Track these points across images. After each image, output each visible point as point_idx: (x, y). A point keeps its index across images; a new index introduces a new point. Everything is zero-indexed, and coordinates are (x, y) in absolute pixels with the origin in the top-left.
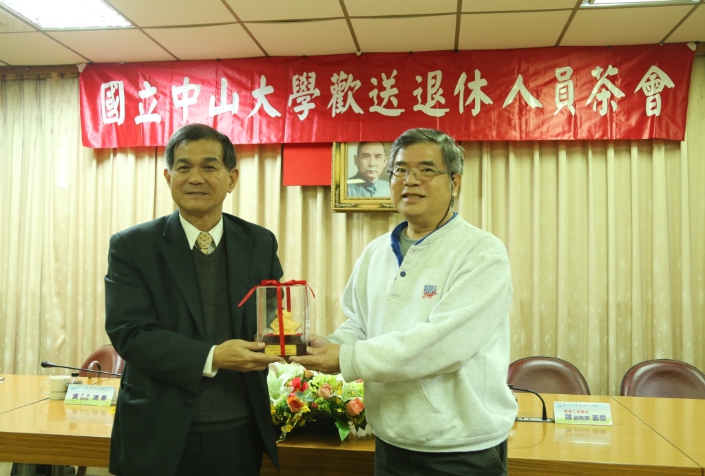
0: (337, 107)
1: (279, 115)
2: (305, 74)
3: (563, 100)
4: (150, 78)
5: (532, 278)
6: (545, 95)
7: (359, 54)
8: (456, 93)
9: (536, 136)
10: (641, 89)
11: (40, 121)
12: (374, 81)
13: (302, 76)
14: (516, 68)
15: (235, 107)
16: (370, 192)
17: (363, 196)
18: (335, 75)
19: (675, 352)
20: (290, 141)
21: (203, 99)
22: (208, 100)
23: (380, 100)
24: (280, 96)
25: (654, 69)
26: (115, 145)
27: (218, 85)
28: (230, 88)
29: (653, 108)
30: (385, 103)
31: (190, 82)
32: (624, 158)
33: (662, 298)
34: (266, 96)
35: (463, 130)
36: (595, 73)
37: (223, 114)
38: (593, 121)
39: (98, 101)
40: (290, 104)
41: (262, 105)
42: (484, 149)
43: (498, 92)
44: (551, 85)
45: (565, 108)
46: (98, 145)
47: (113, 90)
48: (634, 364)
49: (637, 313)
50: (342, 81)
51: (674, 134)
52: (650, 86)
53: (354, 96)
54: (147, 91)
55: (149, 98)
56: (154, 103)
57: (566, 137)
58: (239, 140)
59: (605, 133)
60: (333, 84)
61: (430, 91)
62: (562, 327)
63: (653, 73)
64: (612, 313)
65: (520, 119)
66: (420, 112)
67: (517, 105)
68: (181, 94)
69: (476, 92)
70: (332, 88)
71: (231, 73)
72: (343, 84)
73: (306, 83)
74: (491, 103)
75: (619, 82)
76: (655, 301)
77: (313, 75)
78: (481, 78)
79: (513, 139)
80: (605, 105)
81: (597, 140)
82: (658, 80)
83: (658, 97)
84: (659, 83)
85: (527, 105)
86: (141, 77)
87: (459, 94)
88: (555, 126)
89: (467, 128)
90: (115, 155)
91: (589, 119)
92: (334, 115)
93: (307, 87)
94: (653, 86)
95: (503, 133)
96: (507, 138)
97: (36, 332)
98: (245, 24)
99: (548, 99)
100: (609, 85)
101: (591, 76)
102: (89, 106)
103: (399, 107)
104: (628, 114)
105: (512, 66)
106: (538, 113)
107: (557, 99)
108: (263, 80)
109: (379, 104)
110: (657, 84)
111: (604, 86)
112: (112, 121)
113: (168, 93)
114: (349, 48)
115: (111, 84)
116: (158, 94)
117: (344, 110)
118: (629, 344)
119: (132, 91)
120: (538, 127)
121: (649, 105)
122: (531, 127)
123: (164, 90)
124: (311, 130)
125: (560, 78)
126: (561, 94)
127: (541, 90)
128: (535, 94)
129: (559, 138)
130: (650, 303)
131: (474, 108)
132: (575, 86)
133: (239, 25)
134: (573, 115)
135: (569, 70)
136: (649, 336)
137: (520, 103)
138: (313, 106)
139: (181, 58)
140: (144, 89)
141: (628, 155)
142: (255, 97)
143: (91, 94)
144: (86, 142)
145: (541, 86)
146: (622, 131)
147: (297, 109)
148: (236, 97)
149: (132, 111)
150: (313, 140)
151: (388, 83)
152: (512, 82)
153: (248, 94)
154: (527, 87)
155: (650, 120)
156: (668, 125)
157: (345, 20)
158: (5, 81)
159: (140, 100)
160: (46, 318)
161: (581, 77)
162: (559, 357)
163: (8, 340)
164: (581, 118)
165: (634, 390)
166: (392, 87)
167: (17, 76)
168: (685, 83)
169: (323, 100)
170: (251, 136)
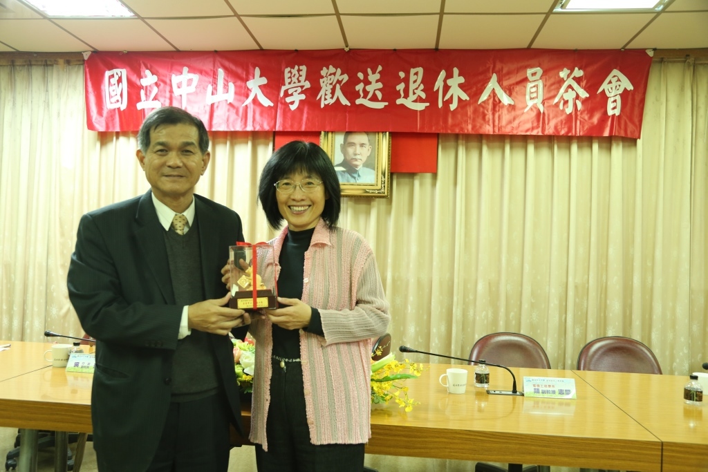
0: (326, 99)
1: (272, 104)
2: (296, 67)
3: (533, 98)
4: (151, 66)
5: (500, 260)
6: (517, 93)
7: (347, 49)
8: (435, 89)
9: (507, 130)
10: (604, 90)
11: (47, 104)
12: (361, 75)
13: (294, 68)
14: (491, 68)
15: (231, 96)
16: (355, 178)
17: (348, 181)
18: (325, 68)
19: (624, 330)
20: (281, 129)
22: (205, 89)
23: (366, 93)
24: (273, 88)
25: (615, 72)
26: (118, 129)
27: (215, 76)
28: (227, 78)
29: (613, 109)
30: (370, 96)
31: (189, 72)
32: (586, 152)
33: (615, 281)
34: (260, 86)
35: (441, 123)
36: (563, 74)
37: (219, 102)
38: (560, 119)
39: (102, 87)
40: (282, 94)
41: (256, 96)
42: (460, 142)
43: (475, 89)
44: (524, 84)
45: (535, 106)
46: (102, 129)
47: (116, 78)
48: (589, 341)
49: (593, 294)
50: (331, 75)
51: (631, 132)
52: (611, 88)
53: (341, 89)
54: (148, 79)
55: (150, 86)
56: (155, 90)
57: (534, 133)
58: (234, 127)
59: (570, 130)
60: (322, 77)
61: (412, 86)
62: (525, 306)
63: (614, 76)
64: (571, 294)
65: (493, 114)
66: (402, 105)
67: (491, 101)
68: (181, 83)
69: (454, 88)
70: (321, 80)
71: (227, 64)
72: (331, 77)
73: (297, 75)
74: (468, 99)
75: (584, 83)
76: (609, 283)
77: (304, 68)
78: (459, 75)
79: (487, 133)
80: (571, 104)
81: (563, 136)
82: (619, 83)
83: (618, 99)
85: (500, 101)
86: (142, 66)
87: (438, 90)
88: (525, 122)
89: (446, 121)
90: (117, 138)
91: (556, 116)
92: (322, 106)
93: (298, 79)
94: (614, 88)
95: (478, 127)
96: (482, 131)
97: (43, 301)
98: (242, 18)
99: (519, 97)
100: (575, 85)
101: (559, 77)
102: (94, 92)
103: (383, 100)
104: (591, 112)
105: (488, 66)
106: (510, 110)
107: (528, 97)
108: (257, 71)
109: (365, 97)
110: (618, 87)
111: (570, 87)
112: (116, 106)
113: (168, 81)
114: (335, 42)
115: (115, 71)
116: (159, 82)
117: (332, 101)
118: (585, 322)
119: (134, 78)
120: (510, 122)
121: (610, 105)
122: (504, 122)
123: (164, 79)
124: (301, 120)
125: (530, 78)
126: (531, 93)
127: (513, 88)
128: (508, 92)
129: (528, 133)
130: (604, 285)
131: (452, 103)
132: (544, 86)
133: (235, 18)
134: (542, 112)
135: (539, 70)
136: (602, 315)
137: (494, 100)
138: (303, 97)
139: (181, 49)
140: (146, 77)
141: (590, 150)
142: (250, 87)
143: (95, 80)
144: (90, 126)
145: (514, 84)
146: (585, 128)
147: (288, 100)
148: (231, 86)
149: (134, 98)
150: (303, 129)
151: (373, 77)
152: (488, 80)
153: (243, 84)
154: (501, 86)
155: (610, 119)
156: (626, 124)
157: (335, 16)
158: (14, 66)
159: (142, 87)
160: (52, 288)
161: (550, 78)
162: (522, 332)
163: (17, 309)
164: (549, 115)
165: (589, 364)
166: (377, 81)
167: (25, 62)
168: (642, 86)
169: (313, 92)
170: (245, 124)
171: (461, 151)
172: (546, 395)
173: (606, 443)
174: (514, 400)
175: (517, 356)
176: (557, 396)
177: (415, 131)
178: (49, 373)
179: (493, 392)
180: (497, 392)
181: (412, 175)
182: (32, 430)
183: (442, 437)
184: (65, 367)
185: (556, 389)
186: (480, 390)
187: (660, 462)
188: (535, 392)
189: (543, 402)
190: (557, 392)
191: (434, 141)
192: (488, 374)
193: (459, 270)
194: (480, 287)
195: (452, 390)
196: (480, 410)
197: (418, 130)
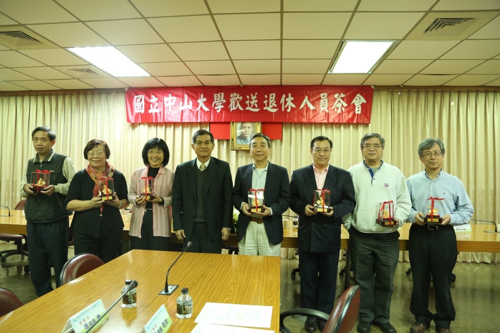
0: (233, 107)
1: (209, 110)
2: (219, 93)
3: (323, 106)
4: (155, 94)
6: (316, 104)
7: (242, 86)
8: (281, 103)
9: (313, 121)
10: (354, 103)
12: (248, 97)
14: (305, 93)
15: (190, 107)
16: (246, 142)
17: (243, 144)
18: (232, 94)
20: (213, 121)
21: (177, 103)
22: (179, 103)
23: (250, 105)
24: (209, 103)
25: (358, 95)
26: (140, 122)
27: (183, 98)
28: (188, 99)
29: (358, 111)
30: (252, 106)
31: (172, 96)
32: (347, 129)
34: (203, 102)
36: (336, 96)
37: (185, 109)
38: (335, 115)
39: (133, 104)
40: (213, 105)
41: (202, 106)
42: (292, 125)
43: (298, 102)
44: (319, 100)
45: (324, 110)
46: (133, 121)
47: (139, 99)
51: (366, 121)
52: (357, 102)
53: (239, 103)
54: (154, 99)
55: (154, 102)
56: (157, 104)
57: (324, 121)
60: (231, 98)
61: (271, 102)
63: (358, 97)
65: (306, 114)
66: (266, 110)
67: (305, 108)
68: (168, 101)
69: (289, 102)
70: (231, 99)
71: (188, 92)
72: (235, 98)
73: (220, 97)
74: (295, 107)
75: (345, 100)
77: (223, 94)
78: (291, 97)
79: (304, 122)
80: (340, 109)
81: (337, 123)
82: (360, 100)
83: (360, 107)
85: (309, 108)
86: (151, 93)
87: (282, 103)
88: (320, 117)
89: (285, 117)
90: (139, 125)
91: (333, 114)
92: (231, 111)
93: (220, 99)
95: (300, 119)
96: (301, 121)
99: (318, 106)
100: (341, 101)
101: (334, 97)
102: (130, 105)
103: (258, 108)
104: (349, 112)
105: (303, 92)
106: (313, 112)
107: (321, 106)
108: (202, 95)
109: (250, 106)
111: (339, 101)
112: (139, 111)
113: (162, 100)
114: (237, 83)
115: (139, 96)
116: (158, 101)
117: (235, 109)
119: (147, 99)
120: (313, 117)
121: (357, 109)
122: (311, 117)
124: (222, 117)
125: (322, 98)
126: (322, 104)
127: (315, 102)
128: (312, 104)
129: (322, 122)
131: (288, 109)
132: (328, 101)
133: (193, 76)
134: (327, 112)
135: (326, 94)
137: (307, 107)
138: (222, 107)
139: (168, 86)
141: (349, 129)
142: (199, 102)
143: (130, 100)
144: (128, 120)
145: (315, 100)
146: (346, 120)
147: (216, 108)
148: (191, 102)
149: (148, 108)
150: (223, 121)
151: (253, 98)
152: (304, 98)
153: (196, 101)
154: (309, 101)
155: (357, 116)
156: (364, 117)
157: (236, 75)
159: (151, 103)
161: (330, 98)
164: (330, 114)
166: (255, 99)
167: (99, 93)
168: (370, 100)
169: (227, 104)
170: (197, 119)
171: (293, 130)
177: (272, 121)
191: (280, 126)
197: (274, 121)
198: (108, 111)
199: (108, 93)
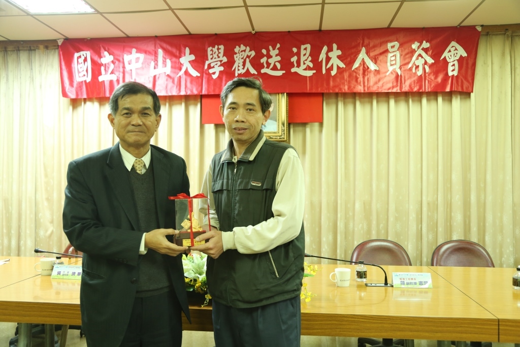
0: (239, 69)
1: (199, 75)
2: (216, 47)
3: (393, 65)
4: (108, 49)
5: (371, 186)
6: (380, 61)
7: (253, 32)
8: (320, 60)
9: (374, 89)
10: (445, 57)
11: (32, 79)
12: (264, 51)
13: (214, 47)
14: (361, 43)
15: (168, 69)
18: (237, 47)
19: (465, 235)
20: (206, 93)
22: (149, 64)
23: (268, 64)
24: (200, 61)
25: (453, 43)
26: (85, 96)
27: (156, 54)
28: (165, 56)
29: (453, 71)
30: (271, 66)
31: (136, 52)
32: (433, 104)
33: (457, 199)
34: (190, 62)
35: (325, 85)
36: (415, 46)
37: (159, 74)
38: (413, 79)
39: (73, 65)
40: (206, 67)
41: (187, 68)
42: (339, 99)
43: (349, 59)
44: (385, 54)
45: (394, 71)
46: (73, 96)
47: (83, 58)
48: (439, 244)
49: (441, 209)
50: (242, 51)
51: (466, 88)
52: (451, 56)
53: (250, 62)
54: (107, 58)
55: (108, 63)
57: (394, 90)
58: (171, 92)
59: (421, 87)
60: (236, 53)
61: (303, 59)
62: (391, 219)
63: (453, 47)
64: (425, 209)
65: (364, 77)
66: (296, 73)
67: (361, 68)
68: (131, 61)
69: (334, 59)
70: (235, 56)
71: (165, 45)
72: (242, 53)
73: (217, 53)
74: (344, 66)
75: (430, 53)
76: (453, 200)
77: (222, 47)
78: (337, 49)
79: (359, 91)
80: (421, 68)
81: (415, 92)
82: (456, 51)
83: (456, 63)
84: (457, 53)
85: (368, 68)
86: (102, 49)
87: (322, 61)
88: (387, 83)
89: (328, 83)
90: (85, 103)
91: (410, 78)
92: (236, 75)
93: (218, 55)
94: (452, 55)
95: (352, 87)
96: (355, 91)
97: (33, 226)
98: (175, 11)
99: (383, 64)
100: (424, 54)
101: (412, 48)
102: (67, 69)
103: (281, 69)
104: (436, 74)
105: (358, 41)
106: (376, 74)
107: (389, 64)
108: (187, 50)
109: (268, 67)
110: (456, 55)
111: (420, 55)
112: (83, 79)
113: (121, 60)
114: (245, 27)
115: (82, 53)
116: (115, 61)
117: (243, 71)
118: (436, 229)
119: (96, 58)
120: (376, 83)
121: (450, 68)
122: (371, 83)
123: (118, 58)
124: (221, 85)
125: (390, 50)
126: (391, 61)
127: (378, 58)
128: (374, 61)
129: (390, 91)
130: (449, 202)
131: (332, 70)
132: (401, 55)
133: (170, 11)
134: (399, 75)
135: (397, 44)
136: (448, 224)
137: (364, 67)
138: (222, 68)
139: (130, 35)
140: (105, 57)
141: (436, 102)
142: (182, 62)
143: (67, 60)
144: (65, 94)
145: (378, 55)
146: (432, 86)
147: (211, 71)
148: (168, 62)
149: (97, 73)
151: (273, 53)
152: (359, 52)
153: (177, 60)
154: (369, 56)
155: (450, 79)
156: (462, 82)
157: (244, 8)
158: (6, 51)
159: (102, 65)
160: (40, 216)
161: (405, 49)
162: (389, 239)
163: (14, 232)
164: (405, 77)
165: (440, 261)
166: (277, 55)
167: (15, 48)
168: (474, 53)
169: (229, 65)
170: (180, 90)
171: (341, 105)
172: (410, 286)
173: (457, 321)
174: (386, 290)
175: (386, 257)
176: (418, 286)
177: (305, 91)
178: (39, 280)
179: (370, 285)
180: (373, 285)
181: (304, 124)
182: (27, 324)
183: (334, 320)
184: (50, 275)
185: (417, 281)
186: (360, 283)
187: (497, 334)
188: (401, 284)
189: (408, 291)
190: (418, 283)
191: (320, 99)
192: (366, 271)
193: (341, 194)
194: (357, 206)
195: (340, 284)
196: (361, 298)
197: (308, 91)
198: (33, 81)
199: (30, 50)
